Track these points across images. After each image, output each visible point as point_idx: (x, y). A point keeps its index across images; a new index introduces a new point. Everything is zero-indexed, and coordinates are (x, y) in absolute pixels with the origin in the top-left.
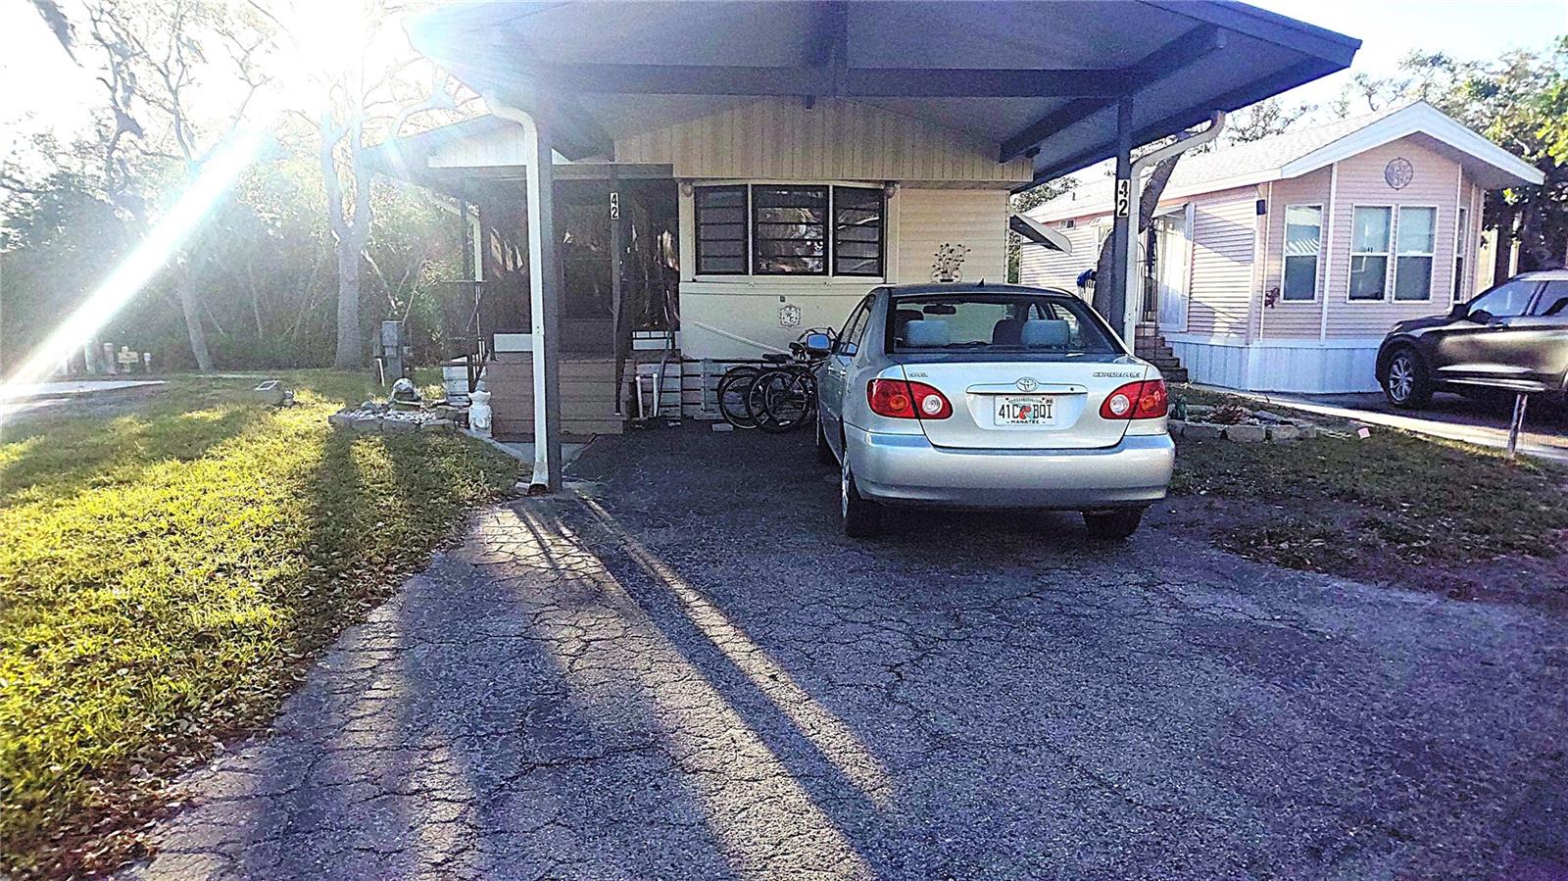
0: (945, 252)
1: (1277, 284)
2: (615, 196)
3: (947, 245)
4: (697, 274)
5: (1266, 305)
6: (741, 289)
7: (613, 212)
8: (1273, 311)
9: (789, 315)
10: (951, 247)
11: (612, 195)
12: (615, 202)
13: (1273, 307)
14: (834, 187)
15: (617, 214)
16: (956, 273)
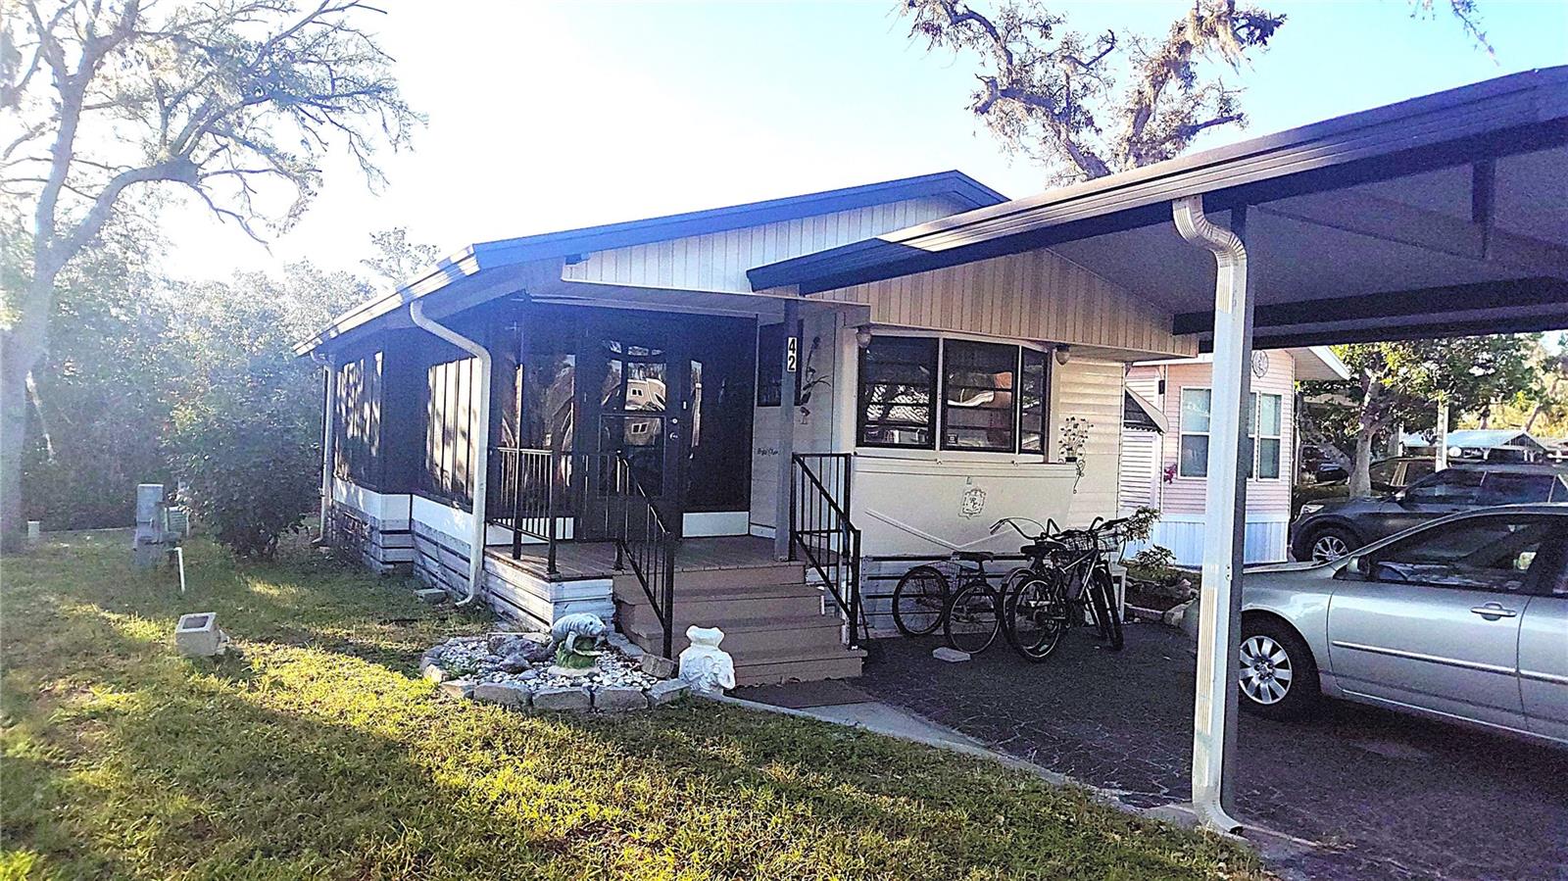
0: (1071, 427)
1: (1175, 461)
2: (793, 341)
3: (1073, 419)
4: (857, 446)
5: (1165, 481)
6: (927, 467)
7: (789, 362)
8: (1170, 486)
9: (973, 500)
10: (1076, 422)
11: (790, 339)
12: (793, 350)
13: (1171, 482)
14: (1023, 348)
15: (794, 366)
16: (1079, 450)
